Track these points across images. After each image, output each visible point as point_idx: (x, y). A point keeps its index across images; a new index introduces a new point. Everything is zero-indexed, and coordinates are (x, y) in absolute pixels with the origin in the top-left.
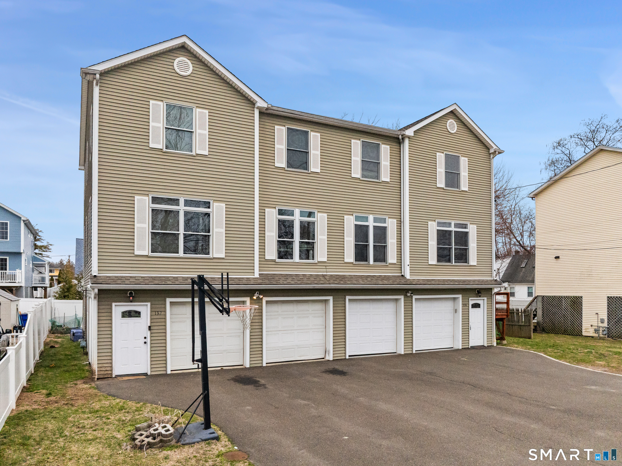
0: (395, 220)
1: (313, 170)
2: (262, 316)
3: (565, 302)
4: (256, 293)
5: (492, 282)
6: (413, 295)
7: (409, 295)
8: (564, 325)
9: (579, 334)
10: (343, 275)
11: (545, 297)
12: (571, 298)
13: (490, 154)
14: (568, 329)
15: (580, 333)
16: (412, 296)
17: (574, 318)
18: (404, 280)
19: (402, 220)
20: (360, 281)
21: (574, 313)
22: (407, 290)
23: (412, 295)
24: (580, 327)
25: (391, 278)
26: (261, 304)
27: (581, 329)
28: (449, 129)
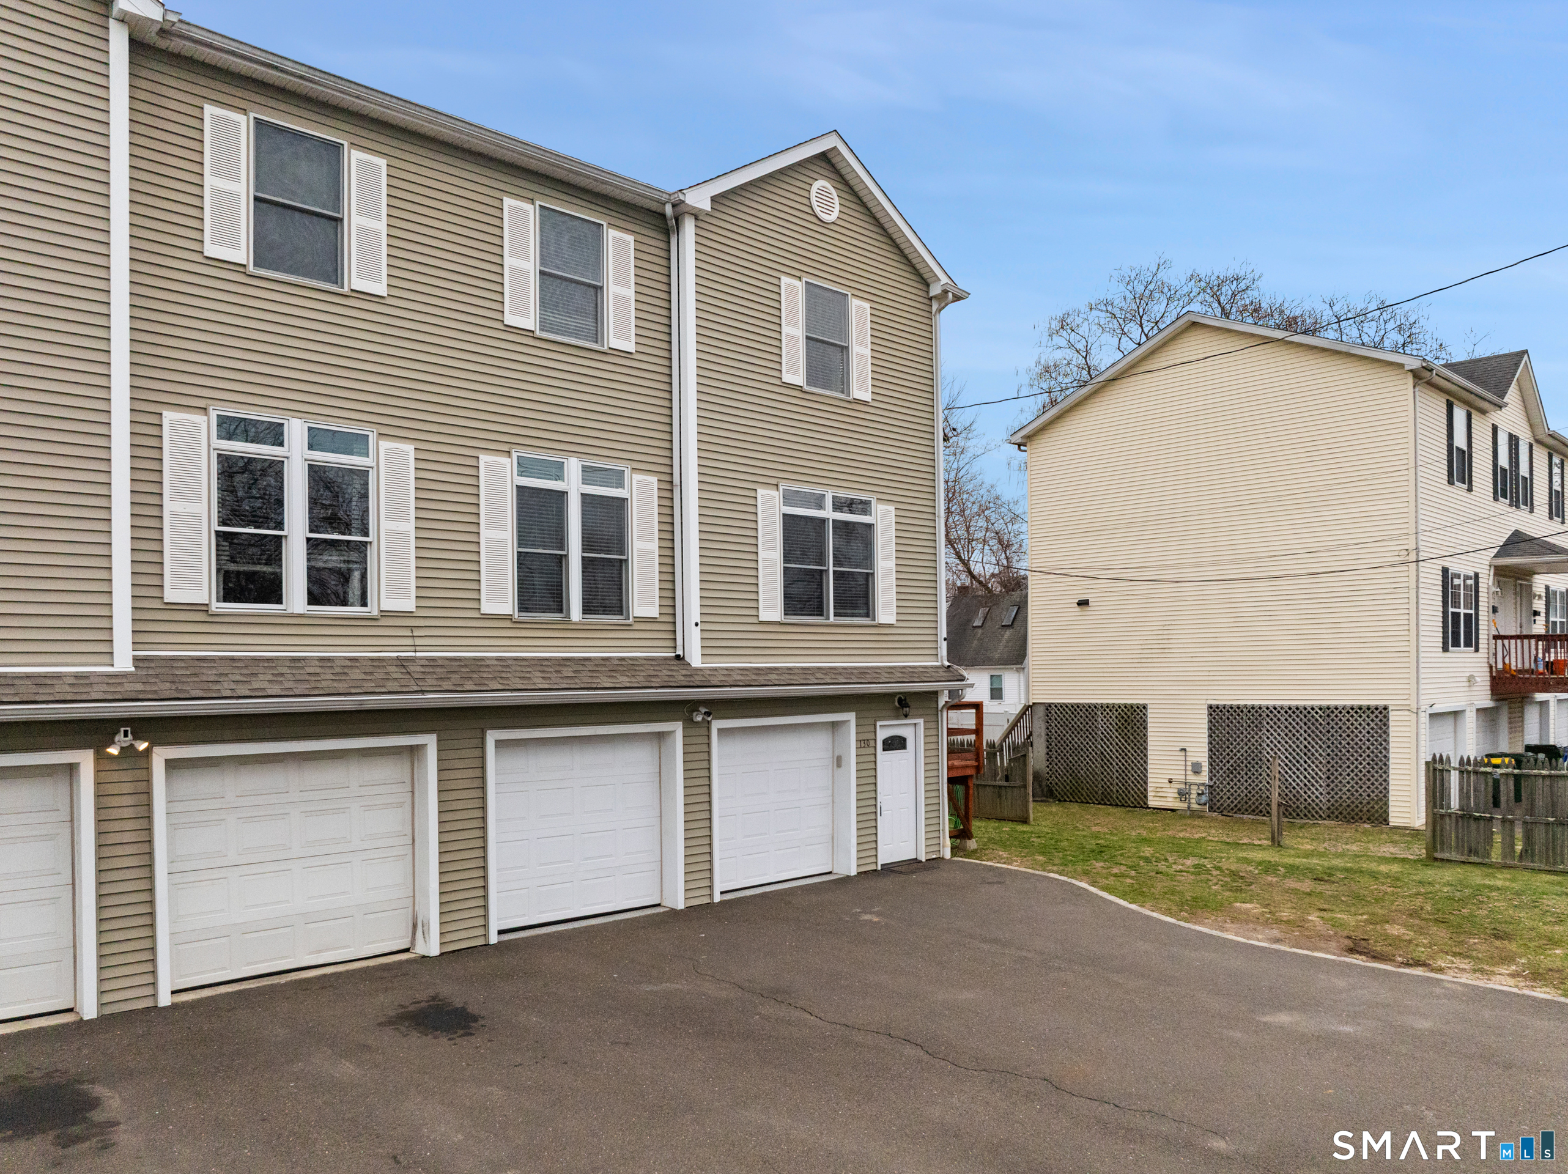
0: (653, 480)
1: (358, 284)
2: (149, 818)
3: (1105, 720)
4: (118, 732)
5: (937, 672)
6: (713, 719)
7: (699, 718)
8: (1102, 780)
9: (1139, 803)
10: (475, 659)
11: (1053, 706)
12: (1120, 710)
13: (931, 299)
14: (1111, 790)
15: (1141, 799)
16: (709, 723)
17: (1126, 761)
18: (684, 672)
19: (676, 480)
20: (535, 680)
21: (1126, 748)
22: (693, 705)
23: (709, 719)
24: (1142, 786)
25: (642, 665)
26: (145, 772)
27: (1146, 790)
28: (817, 210)
